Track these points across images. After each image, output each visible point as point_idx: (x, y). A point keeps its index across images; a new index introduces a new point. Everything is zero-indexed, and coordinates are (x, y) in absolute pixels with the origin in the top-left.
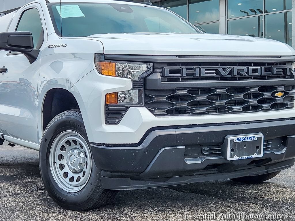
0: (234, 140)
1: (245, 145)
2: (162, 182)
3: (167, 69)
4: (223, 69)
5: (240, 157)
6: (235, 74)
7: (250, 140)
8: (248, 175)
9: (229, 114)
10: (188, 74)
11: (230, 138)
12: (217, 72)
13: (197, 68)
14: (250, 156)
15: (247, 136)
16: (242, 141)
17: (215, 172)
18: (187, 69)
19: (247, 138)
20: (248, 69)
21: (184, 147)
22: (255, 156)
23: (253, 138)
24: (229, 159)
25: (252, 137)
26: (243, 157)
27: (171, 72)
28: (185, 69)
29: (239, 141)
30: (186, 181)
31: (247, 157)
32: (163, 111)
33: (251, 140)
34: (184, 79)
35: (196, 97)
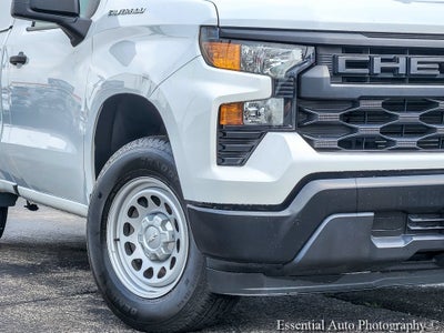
3: (343, 59)
10: (383, 70)
13: (402, 59)
17: (432, 266)
18: (383, 60)
21: (372, 214)
27: (349, 64)
28: (377, 60)
30: (372, 283)
32: (333, 142)
34: (374, 79)
35: (397, 116)
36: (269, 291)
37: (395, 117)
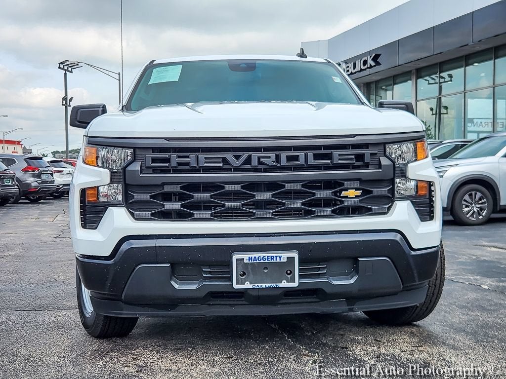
0: (244, 259)
1: (266, 268)
2: (167, 310)
4: (235, 156)
5: (256, 285)
6: (255, 163)
7: (272, 261)
8: (312, 312)
9: (251, 221)
10: (179, 164)
11: (236, 257)
12: (225, 161)
13: (193, 156)
14: (274, 284)
15: (268, 255)
16: (258, 261)
17: (244, 302)
18: (179, 157)
19: (268, 258)
20: (278, 157)
21: (169, 265)
22: (284, 284)
23: (278, 258)
24: (236, 286)
25: (276, 257)
26: (261, 285)
28: (174, 156)
29: (253, 262)
30: (202, 312)
31: (267, 285)
33: (275, 261)
35: (193, 196)
36: (127, 314)
37: (192, 197)
